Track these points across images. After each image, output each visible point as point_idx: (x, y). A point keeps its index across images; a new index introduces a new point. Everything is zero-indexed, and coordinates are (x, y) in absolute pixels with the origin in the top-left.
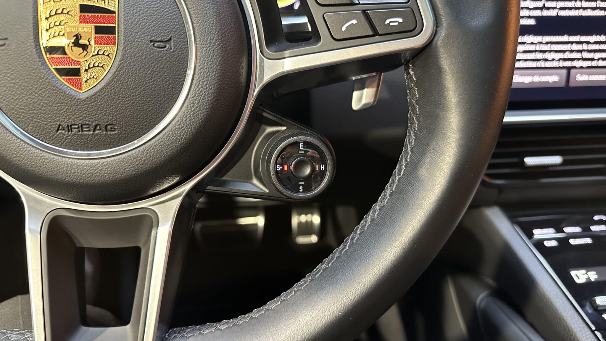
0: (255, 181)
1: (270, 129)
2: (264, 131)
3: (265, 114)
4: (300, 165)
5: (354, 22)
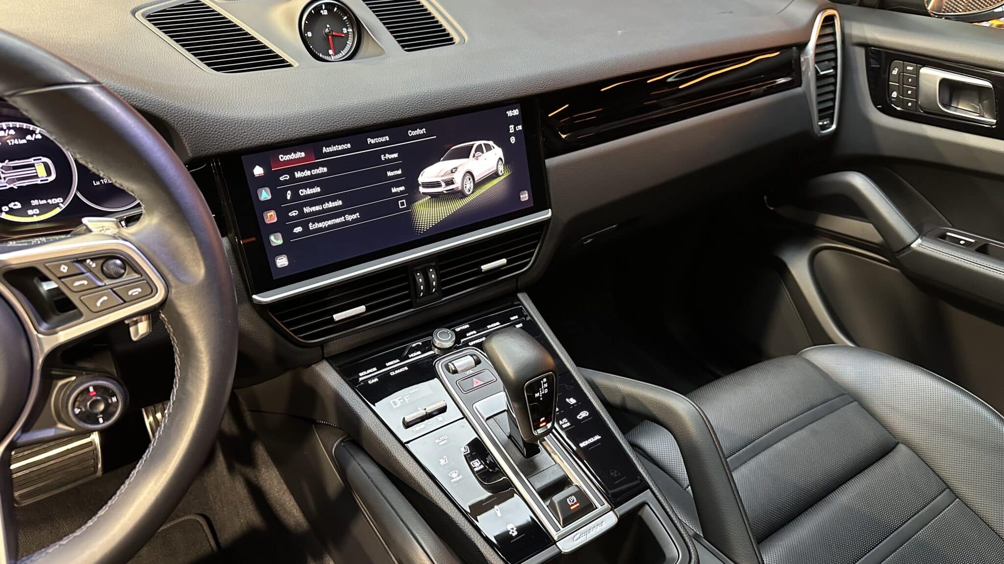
0: (60, 426)
1: (61, 383)
2: (56, 385)
3: (53, 372)
4: (94, 403)
5: (105, 298)
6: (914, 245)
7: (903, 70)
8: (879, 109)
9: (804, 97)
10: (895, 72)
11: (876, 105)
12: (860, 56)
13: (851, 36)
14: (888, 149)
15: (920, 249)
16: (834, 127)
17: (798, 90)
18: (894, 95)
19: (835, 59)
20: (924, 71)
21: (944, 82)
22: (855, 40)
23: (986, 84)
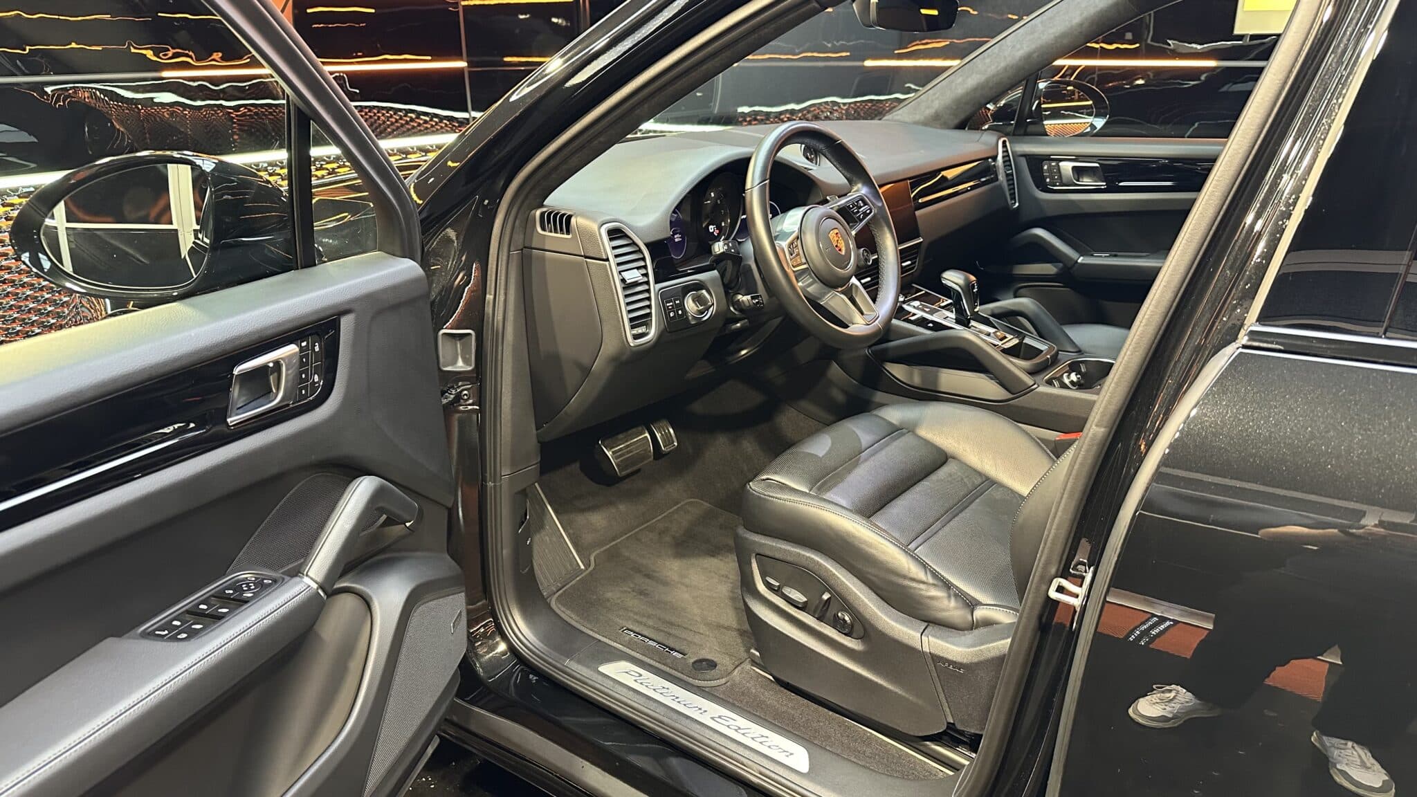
6: (1079, 261)
7: (1050, 166)
8: (1041, 191)
9: (1000, 187)
10: (1046, 167)
11: (1038, 188)
12: (1023, 162)
13: (1016, 152)
14: (1050, 212)
15: (1084, 262)
16: (1017, 204)
17: (997, 183)
18: (1048, 180)
19: (1011, 165)
20: (1061, 164)
21: (1074, 168)
22: (1019, 153)
23: (1097, 165)
